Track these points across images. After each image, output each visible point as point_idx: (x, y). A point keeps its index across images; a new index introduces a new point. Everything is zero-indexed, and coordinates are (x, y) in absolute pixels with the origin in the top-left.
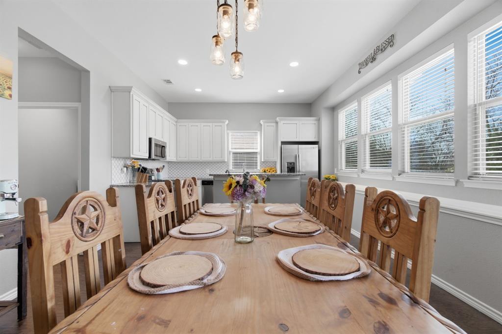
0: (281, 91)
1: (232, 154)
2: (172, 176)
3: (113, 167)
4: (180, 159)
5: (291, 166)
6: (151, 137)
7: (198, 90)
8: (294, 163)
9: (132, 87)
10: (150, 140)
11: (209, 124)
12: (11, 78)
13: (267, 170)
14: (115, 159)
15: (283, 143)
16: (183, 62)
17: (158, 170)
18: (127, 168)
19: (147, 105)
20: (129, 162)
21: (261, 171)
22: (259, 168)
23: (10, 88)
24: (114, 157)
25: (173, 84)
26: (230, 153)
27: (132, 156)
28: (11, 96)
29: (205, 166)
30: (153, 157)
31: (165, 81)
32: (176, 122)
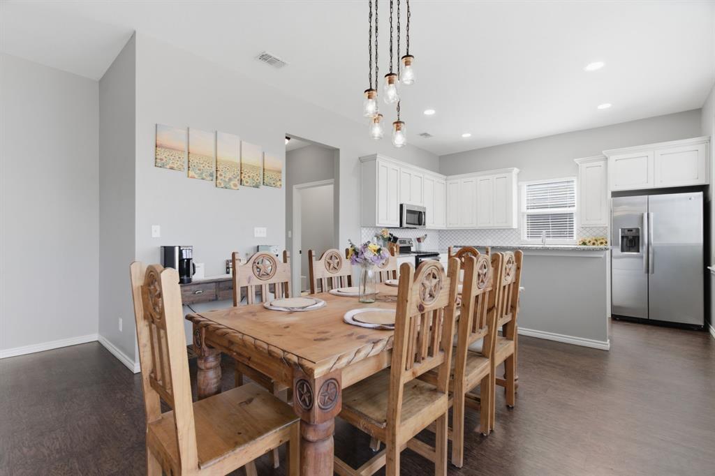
0: (604, 106)
1: (526, 217)
2: (443, 248)
3: (363, 236)
4: (451, 227)
5: (630, 235)
6: (402, 203)
7: (466, 135)
8: (638, 230)
9: (376, 154)
10: (401, 206)
11: (487, 177)
12: (280, 172)
13: (590, 242)
14: (365, 229)
15: (616, 194)
16: (430, 112)
17: (419, 240)
18: (378, 237)
19: (397, 168)
20: (380, 232)
21: (578, 243)
22: (575, 238)
23: (280, 180)
24: (364, 227)
25: (431, 136)
26: (523, 216)
27: (377, 225)
28: (281, 185)
29: (494, 235)
30: (405, 225)
31: (422, 135)
32: (446, 180)
